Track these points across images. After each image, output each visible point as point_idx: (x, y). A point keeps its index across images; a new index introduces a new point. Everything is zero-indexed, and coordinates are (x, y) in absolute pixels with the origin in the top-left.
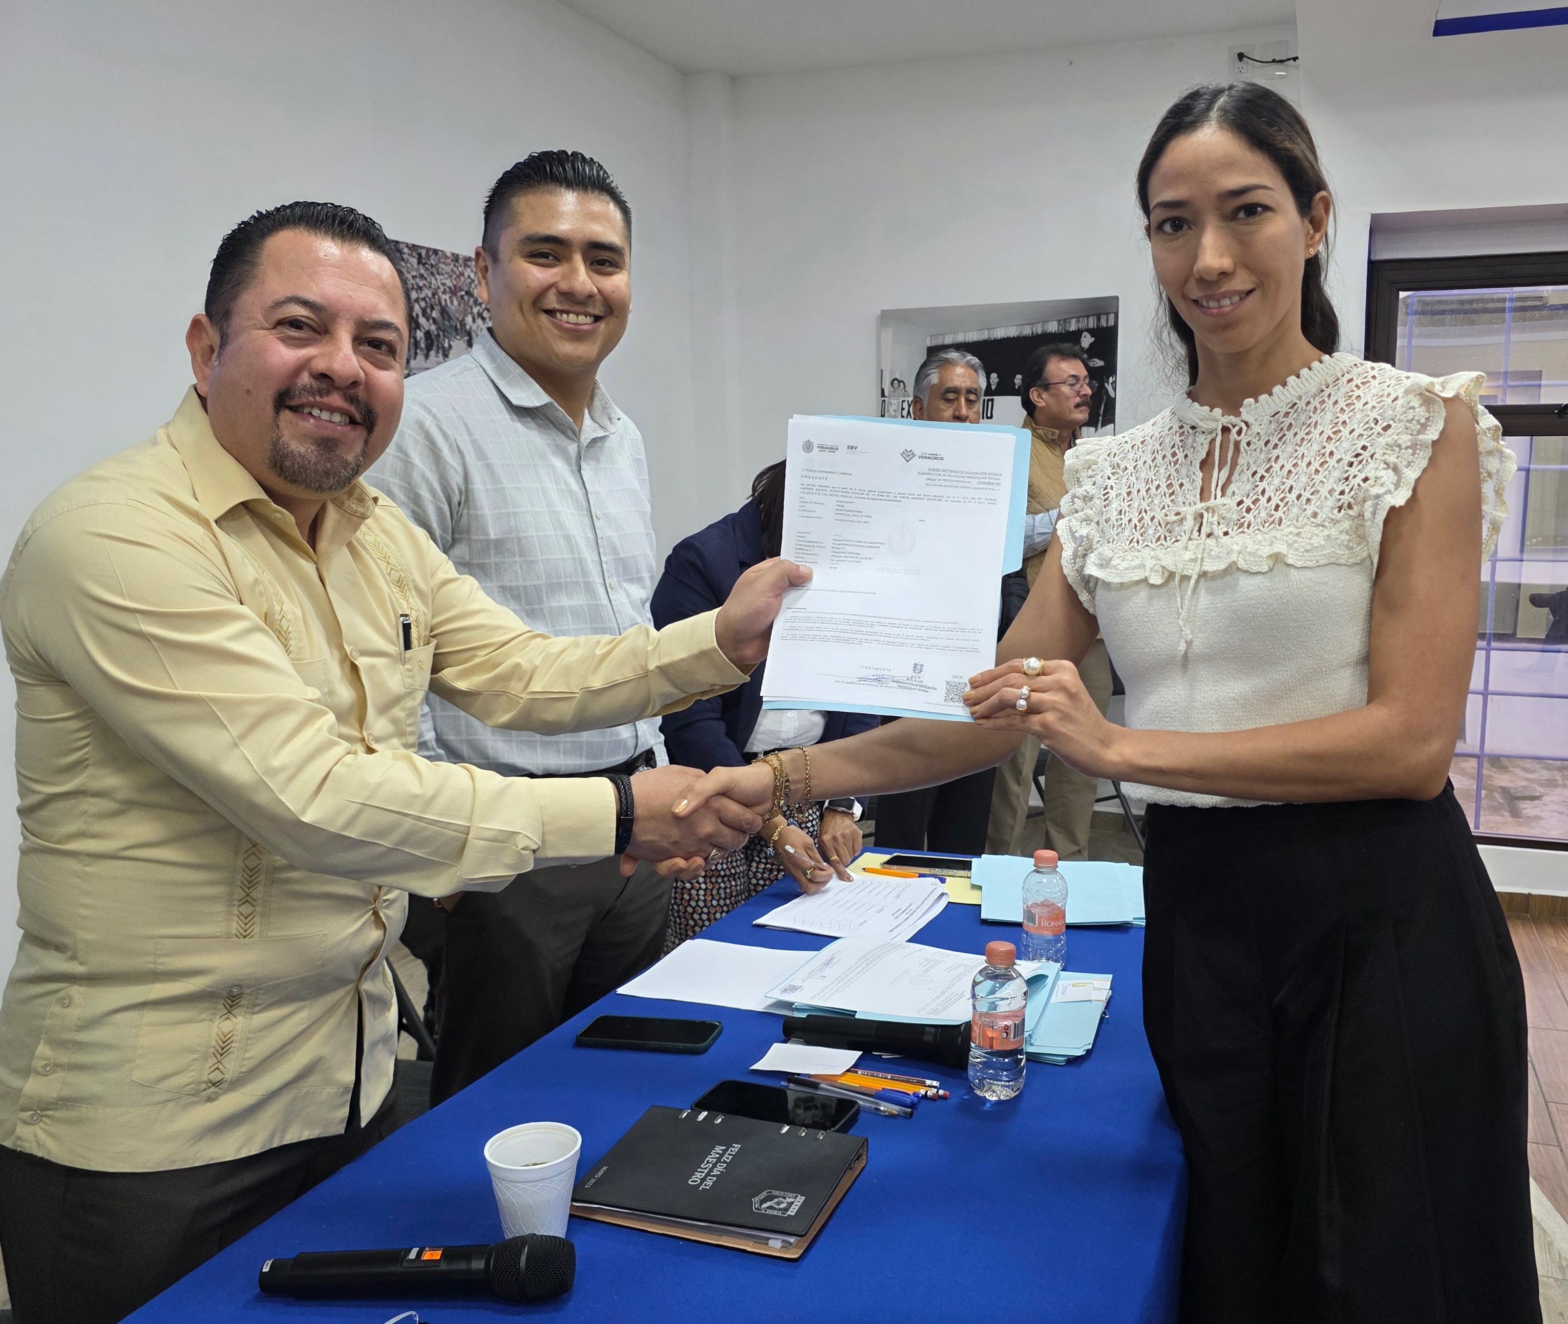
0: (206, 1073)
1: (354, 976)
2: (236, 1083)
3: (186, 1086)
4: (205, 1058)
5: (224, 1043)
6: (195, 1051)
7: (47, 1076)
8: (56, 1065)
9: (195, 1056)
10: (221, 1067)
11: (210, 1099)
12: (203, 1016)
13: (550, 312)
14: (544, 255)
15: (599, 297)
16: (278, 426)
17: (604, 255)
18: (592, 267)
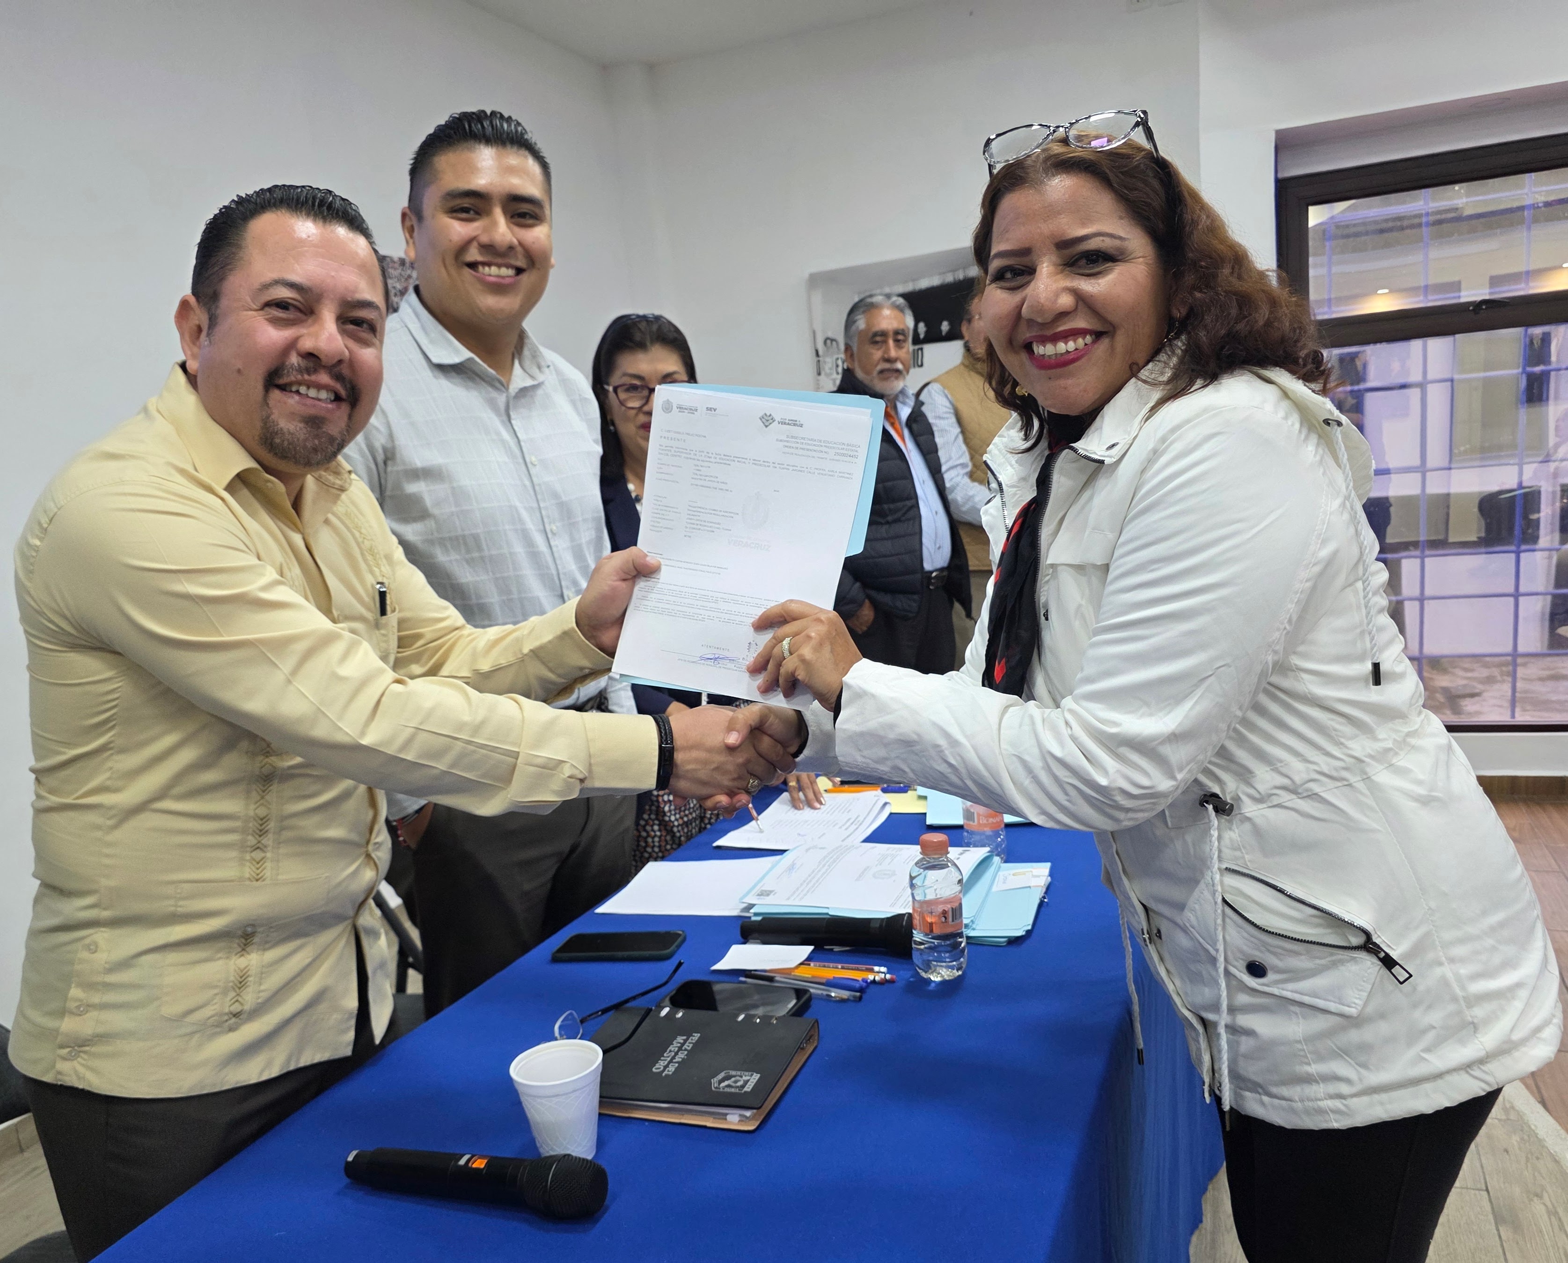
0: (226, 1005)
1: (350, 912)
2: (256, 1013)
3: (212, 1017)
4: (225, 992)
5: (241, 977)
6: (215, 987)
7: (82, 1015)
8: (89, 1005)
9: (216, 991)
10: (240, 999)
11: (231, 1030)
12: (219, 955)
13: (473, 266)
14: (466, 210)
15: (519, 249)
16: (267, 404)
17: (525, 207)
18: (513, 220)
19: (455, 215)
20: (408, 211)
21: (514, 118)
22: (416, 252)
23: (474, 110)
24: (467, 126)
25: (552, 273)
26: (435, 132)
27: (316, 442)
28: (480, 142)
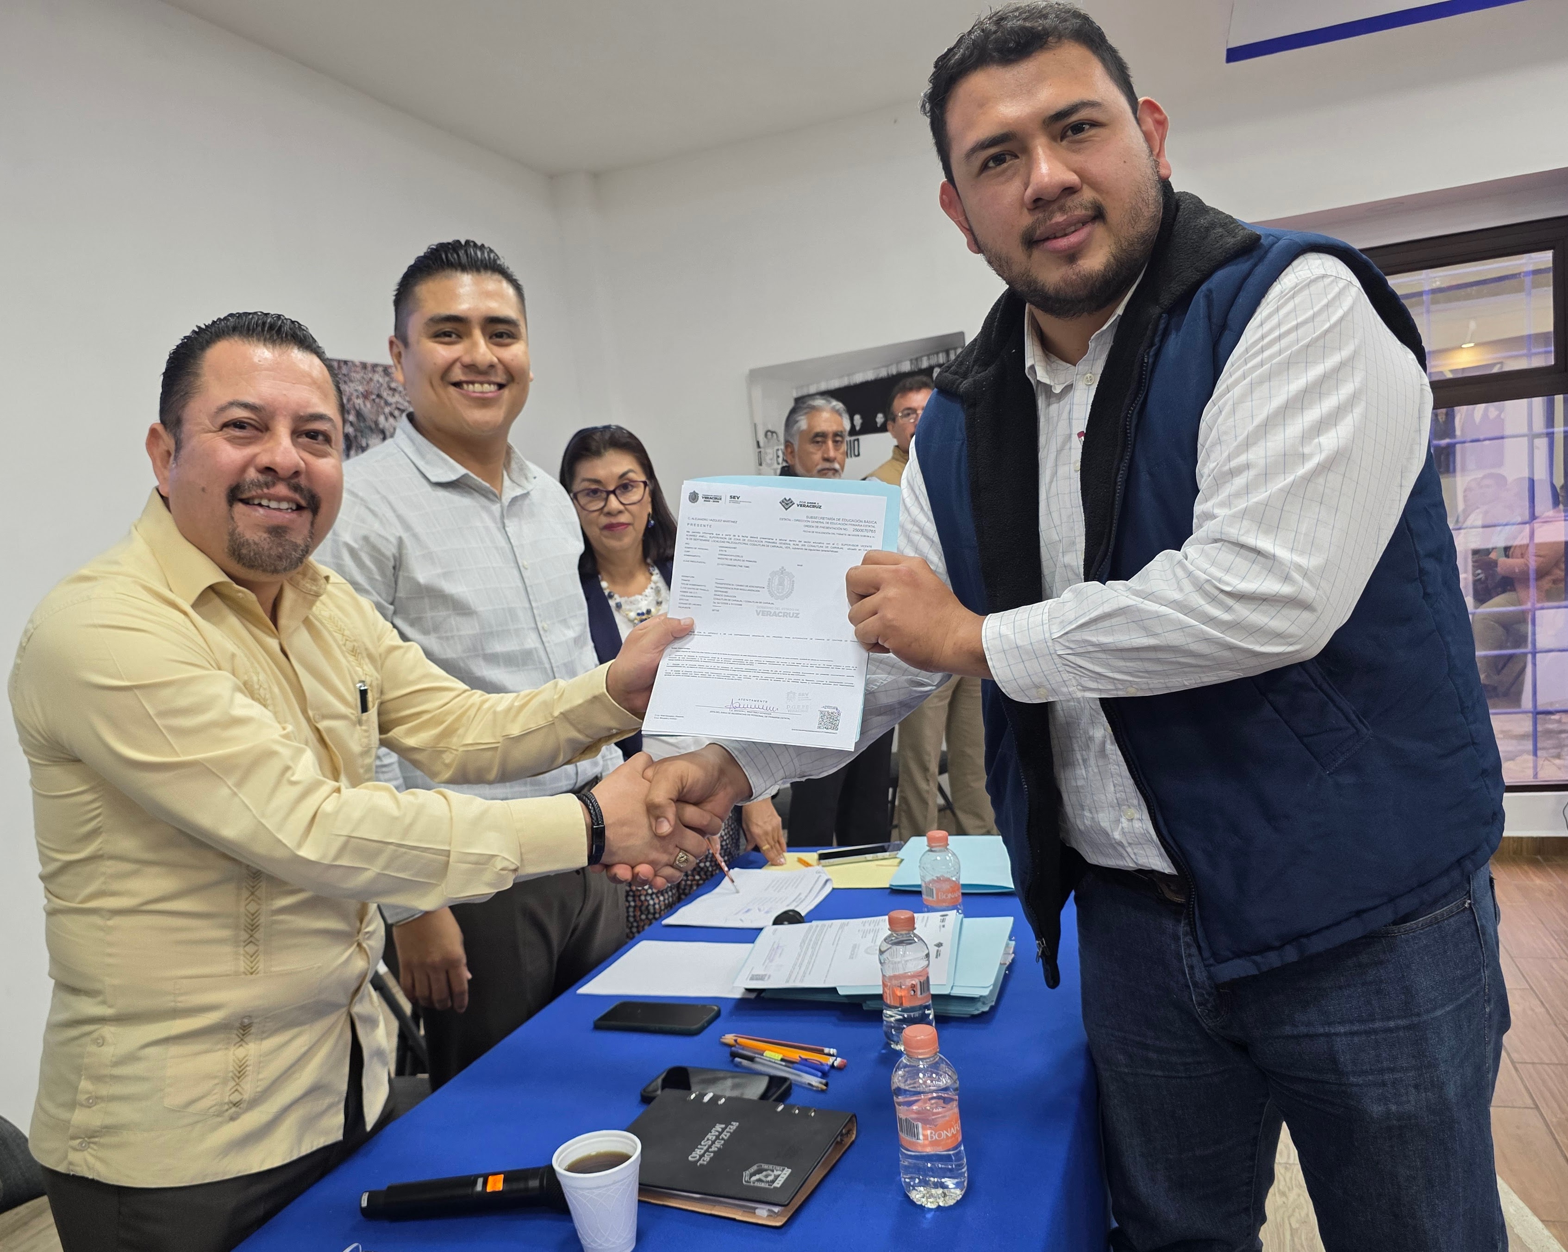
0: (226, 1094)
1: (343, 999)
2: (255, 1102)
3: (211, 1107)
4: (225, 1082)
5: (240, 1067)
6: (215, 1077)
7: (89, 1107)
8: (97, 1098)
9: (216, 1081)
10: (239, 1089)
11: (232, 1119)
12: (219, 1046)
13: (458, 385)
14: (447, 334)
15: (500, 367)
16: (232, 518)
17: (501, 328)
18: (492, 340)
19: (438, 339)
20: (394, 339)
21: (486, 245)
22: (405, 377)
23: (450, 240)
24: (444, 256)
25: (532, 386)
26: (415, 263)
27: (280, 550)
28: (456, 269)
